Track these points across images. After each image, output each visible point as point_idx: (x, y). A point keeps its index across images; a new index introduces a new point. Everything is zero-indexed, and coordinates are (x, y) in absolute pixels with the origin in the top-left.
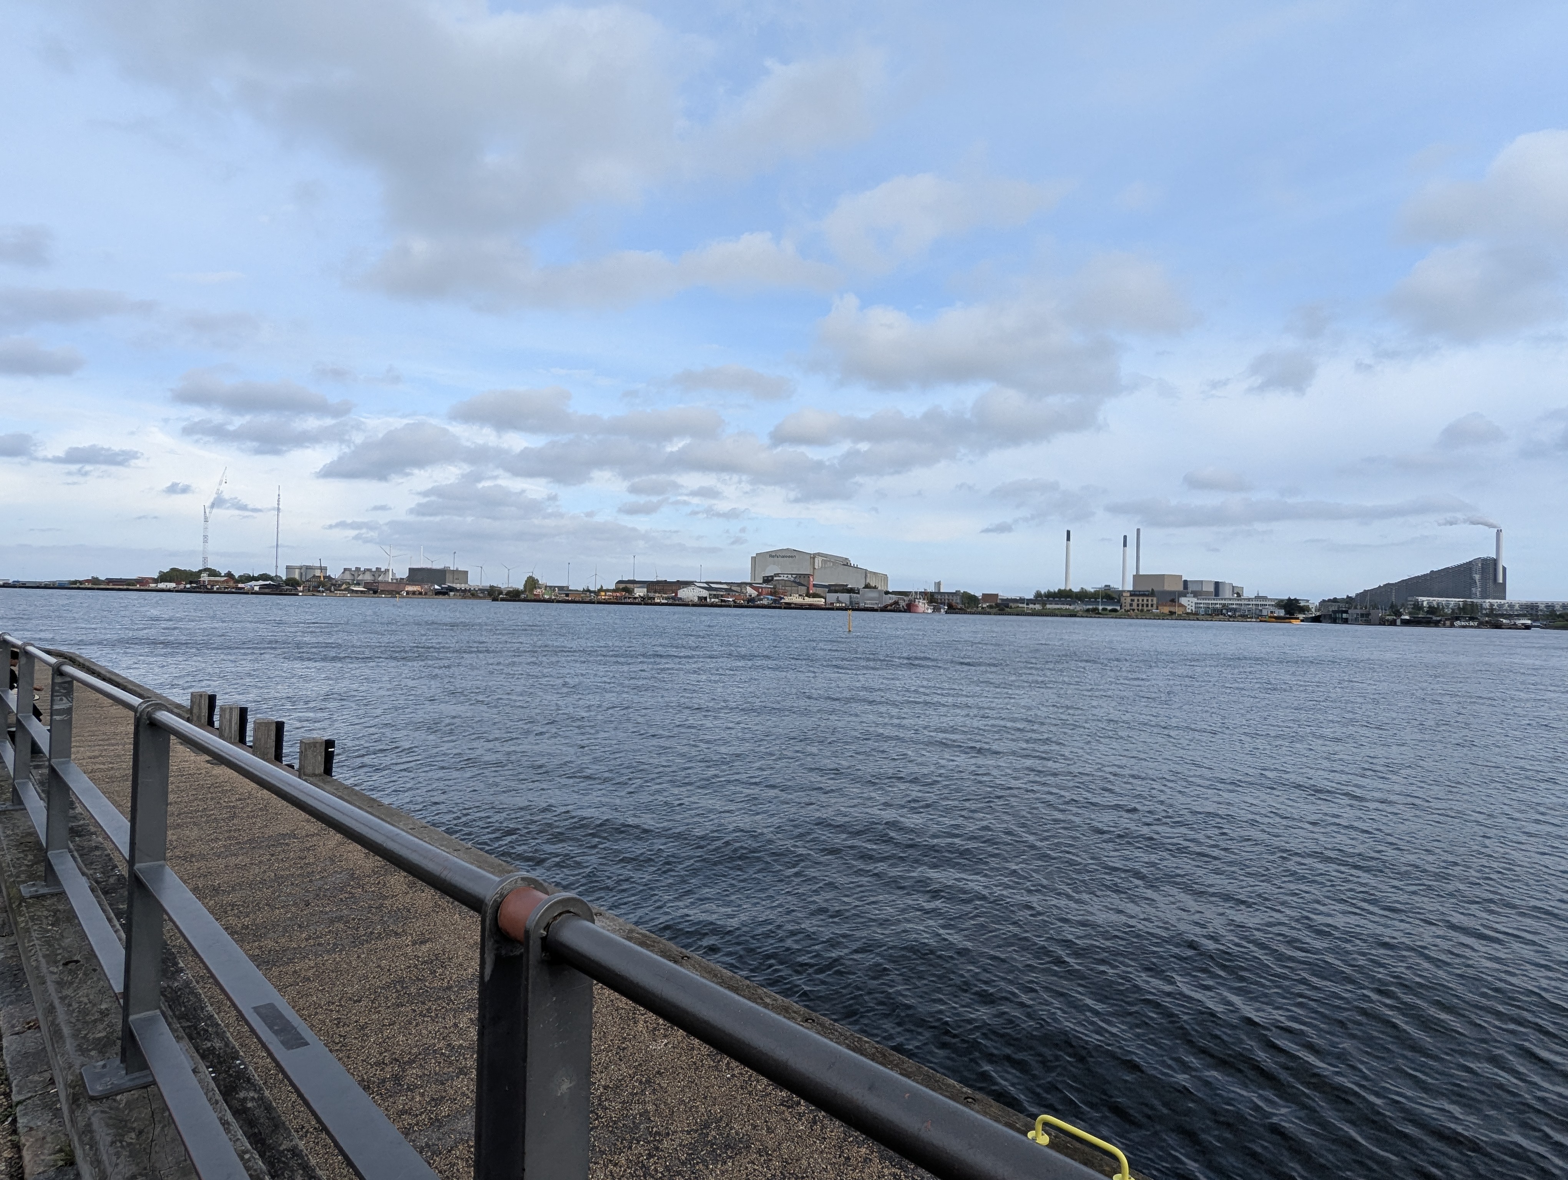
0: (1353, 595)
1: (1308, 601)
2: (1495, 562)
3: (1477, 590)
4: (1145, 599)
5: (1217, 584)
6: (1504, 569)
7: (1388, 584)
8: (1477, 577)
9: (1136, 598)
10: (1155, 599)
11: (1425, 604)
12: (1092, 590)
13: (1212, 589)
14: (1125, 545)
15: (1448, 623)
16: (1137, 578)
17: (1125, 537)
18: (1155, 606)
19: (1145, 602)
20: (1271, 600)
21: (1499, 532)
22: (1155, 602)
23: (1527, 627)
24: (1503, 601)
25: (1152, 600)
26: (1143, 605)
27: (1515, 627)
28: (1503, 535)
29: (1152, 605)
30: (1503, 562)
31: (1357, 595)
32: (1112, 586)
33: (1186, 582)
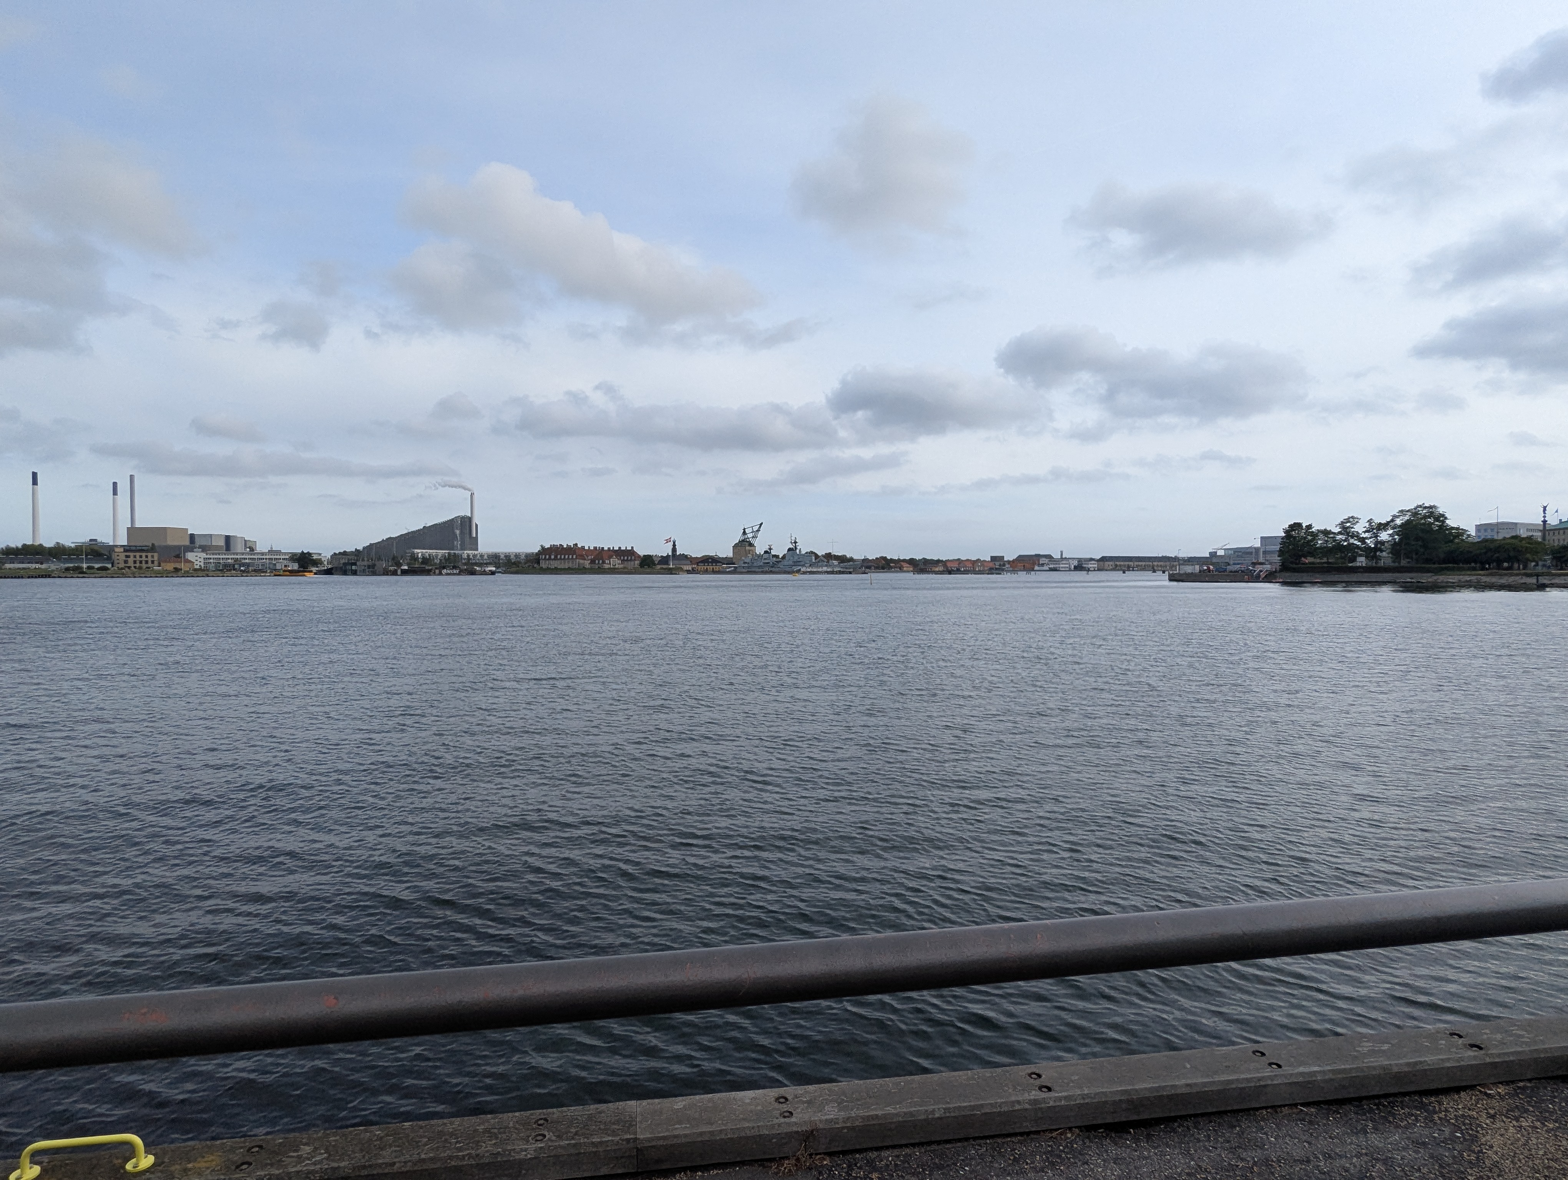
0: (360, 548)
1: (320, 554)
2: (470, 519)
3: (458, 543)
4: (144, 554)
5: (228, 538)
6: (477, 526)
7: (390, 538)
8: (458, 532)
9: (132, 554)
10: (156, 555)
11: (420, 555)
12: (73, 545)
13: (222, 543)
14: (115, 493)
15: (437, 571)
16: (132, 531)
17: (115, 484)
18: (156, 563)
19: (144, 558)
20: (285, 554)
21: (472, 495)
22: (156, 558)
23: (493, 573)
24: (476, 552)
25: (153, 557)
26: (141, 562)
27: (484, 573)
28: (475, 496)
29: (153, 562)
30: (476, 520)
31: (364, 548)
32: (99, 540)
33: (192, 536)
